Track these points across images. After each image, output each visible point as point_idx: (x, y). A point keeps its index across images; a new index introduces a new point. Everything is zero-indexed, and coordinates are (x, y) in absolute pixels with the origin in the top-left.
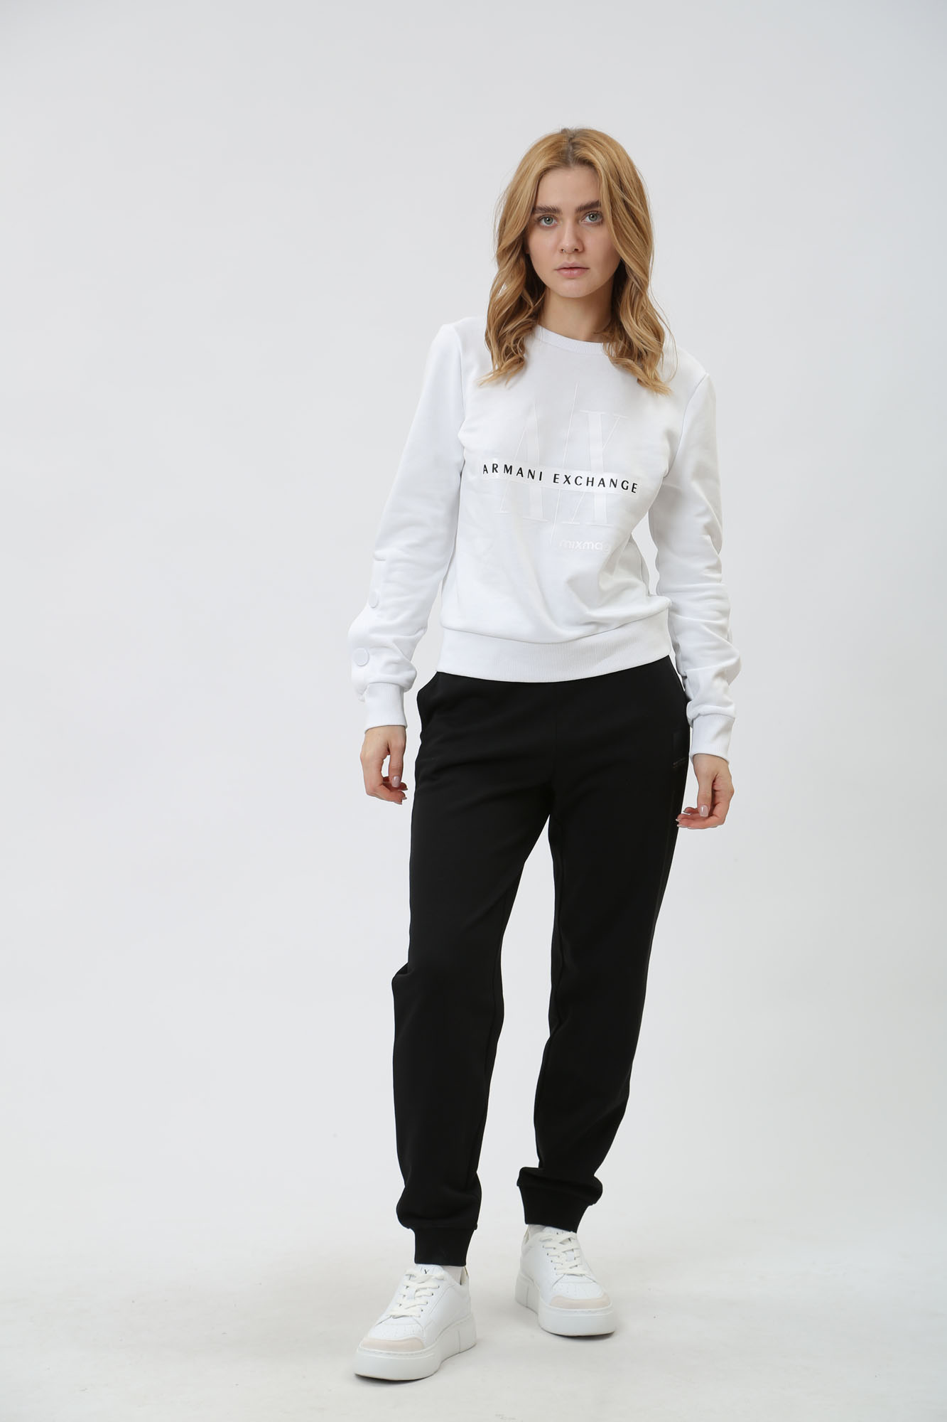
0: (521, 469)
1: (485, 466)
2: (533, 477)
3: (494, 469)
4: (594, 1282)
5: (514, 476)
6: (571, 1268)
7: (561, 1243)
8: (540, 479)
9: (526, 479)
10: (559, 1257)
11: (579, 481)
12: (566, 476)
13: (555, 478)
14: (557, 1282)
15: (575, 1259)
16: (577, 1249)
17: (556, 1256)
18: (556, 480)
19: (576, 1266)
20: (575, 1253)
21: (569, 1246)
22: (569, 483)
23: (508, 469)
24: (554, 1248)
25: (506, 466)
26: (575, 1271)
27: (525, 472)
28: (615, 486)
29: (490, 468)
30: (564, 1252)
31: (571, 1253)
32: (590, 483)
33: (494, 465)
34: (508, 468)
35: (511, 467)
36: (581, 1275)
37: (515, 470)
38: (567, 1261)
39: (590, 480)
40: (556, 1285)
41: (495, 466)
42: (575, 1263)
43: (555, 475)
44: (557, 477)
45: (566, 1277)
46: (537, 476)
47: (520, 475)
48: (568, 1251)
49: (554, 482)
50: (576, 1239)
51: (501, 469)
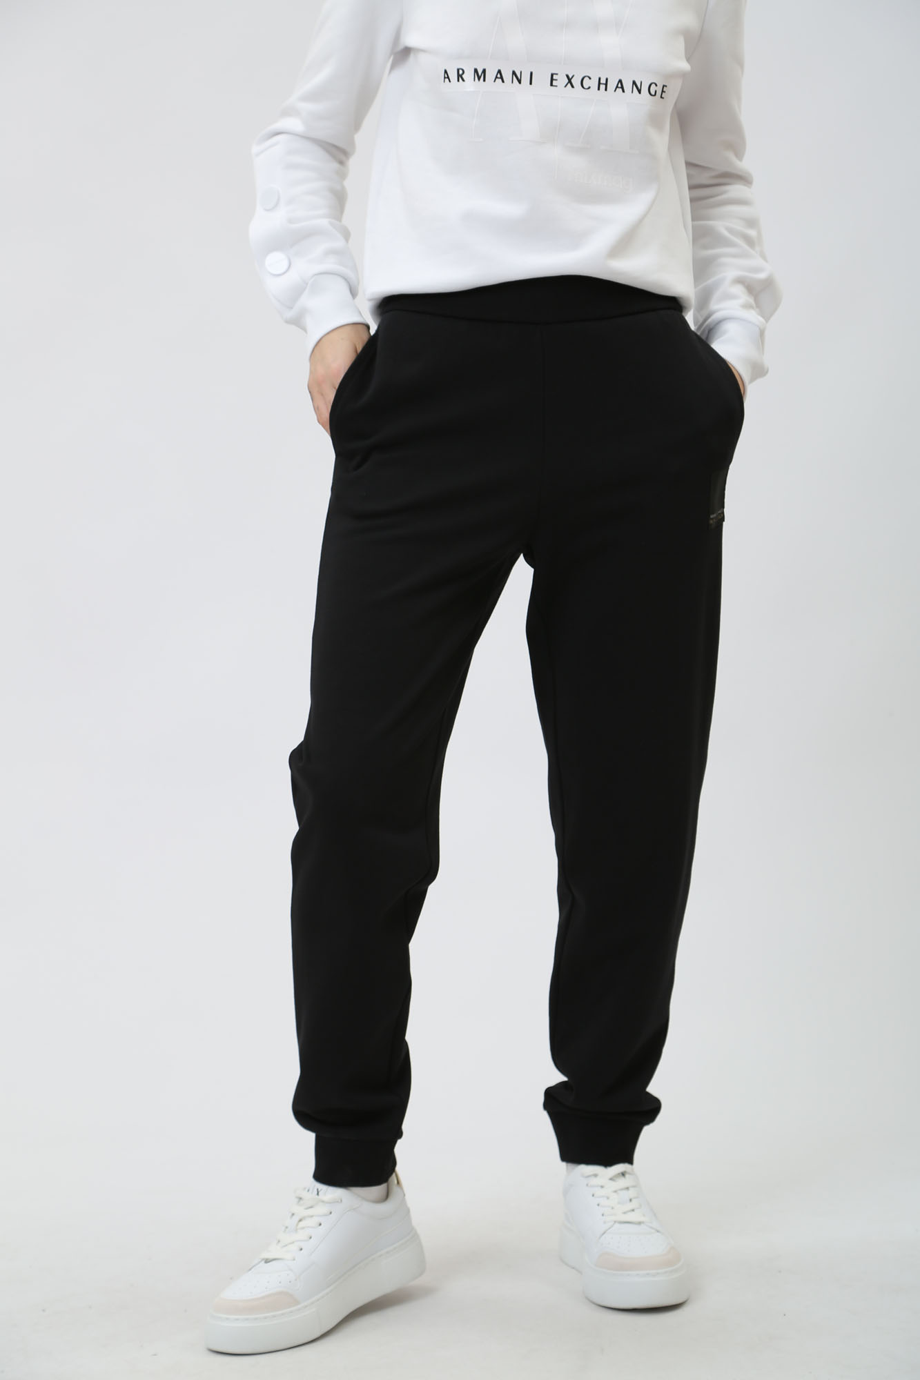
0: (499, 72)
1: (446, 72)
2: (520, 81)
3: (460, 77)
4: (658, 1231)
5: (490, 83)
6: (625, 1213)
7: (611, 1179)
8: (531, 83)
9: (509, 86)
10: (608, 1198)
11: (586, 83)
12: (567, 76)
13: (552, 80)
14: (604, 1233)
15: (631, 1200)
16: (634, 1187)
17: (603, 1197)
18: (554, 83)
19: (633, 1210)
20: (631, 1193)
21: (622, 1182)
22: (573, 87)
23: (480, 75)
24: (602, 1187)
25: (476, 71)
26: (630, 1217)
27: (507, 75)
28: (639, 91)
29: (453, 76)
30: (615, 1192)
31: (625, 1192)
32: (602, 87)
33: (458, 70)
34: (480, 72)
35: (484, 71)
36: (640, 1223)
37: (491, 75)
38: (619, 1203)
39: (603, 81)
40: (604, 1236)
41: (461, 72)
42: (630, 1206)
43: (552, 75)
44: (555, 77)
45: (617, 1225)
46: (525, 79)
47: (499, 81)
48: (622, 1189)
49: (552, 85)
50: (632, 1173)
51: (469, 75)
